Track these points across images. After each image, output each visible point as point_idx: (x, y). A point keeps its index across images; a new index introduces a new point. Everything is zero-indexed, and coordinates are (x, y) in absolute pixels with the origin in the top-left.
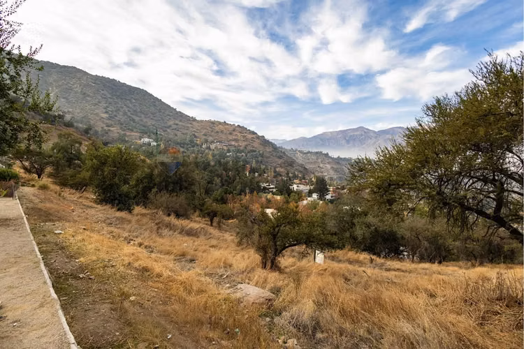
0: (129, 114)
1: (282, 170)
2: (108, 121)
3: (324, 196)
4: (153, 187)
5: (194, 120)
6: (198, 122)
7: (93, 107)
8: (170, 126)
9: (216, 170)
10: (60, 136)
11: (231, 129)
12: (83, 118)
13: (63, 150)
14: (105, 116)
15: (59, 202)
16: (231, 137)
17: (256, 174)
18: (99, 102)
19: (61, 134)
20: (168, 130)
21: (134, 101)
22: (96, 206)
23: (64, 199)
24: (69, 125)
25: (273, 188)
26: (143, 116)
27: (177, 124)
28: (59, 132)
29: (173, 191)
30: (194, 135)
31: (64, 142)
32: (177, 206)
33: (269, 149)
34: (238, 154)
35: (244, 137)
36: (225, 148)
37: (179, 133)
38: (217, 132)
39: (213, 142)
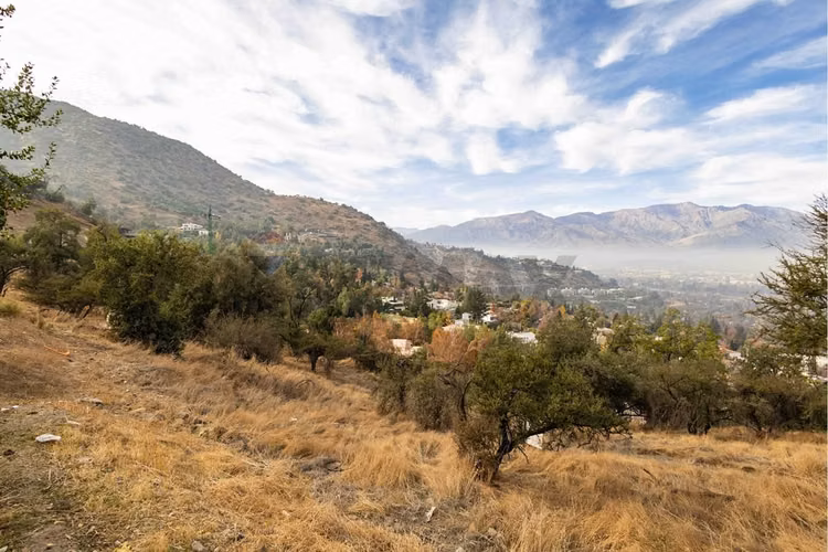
0: (161, 183)
1: (414, 276)
2: (124, 195)
3: (480, 317)
4: (213, 307)
5: (272, 195)
6: (278, 198)
7: (98, 170)
8: (231, 204)
9: (310, 276)
10: (39, 217)
11: (332, 210)
12: (80, 187)
13: (46, 240)
14: (119, 185)
15: (39, 341)
16: (331, 224)
17: (374, 283)
18: (110, 162)
19: (41, 213)
20: (228, 211)
21: (170, 161)
22: (113, 345)
23: (50, 333)
24: (56, 198)
25: (401, 305)
26: (185, 186)
27: (243, 202)
28: (39, 209)
29: (248, 312)
30: (271, 219)
31: (46, 227)
32: (258, 340)
33: (392, 243)
34: (343, 251)
35: (352, 223)
36: (322, 240)
37: (246, 216)
38: (309, 215)
39: (302, 231)
